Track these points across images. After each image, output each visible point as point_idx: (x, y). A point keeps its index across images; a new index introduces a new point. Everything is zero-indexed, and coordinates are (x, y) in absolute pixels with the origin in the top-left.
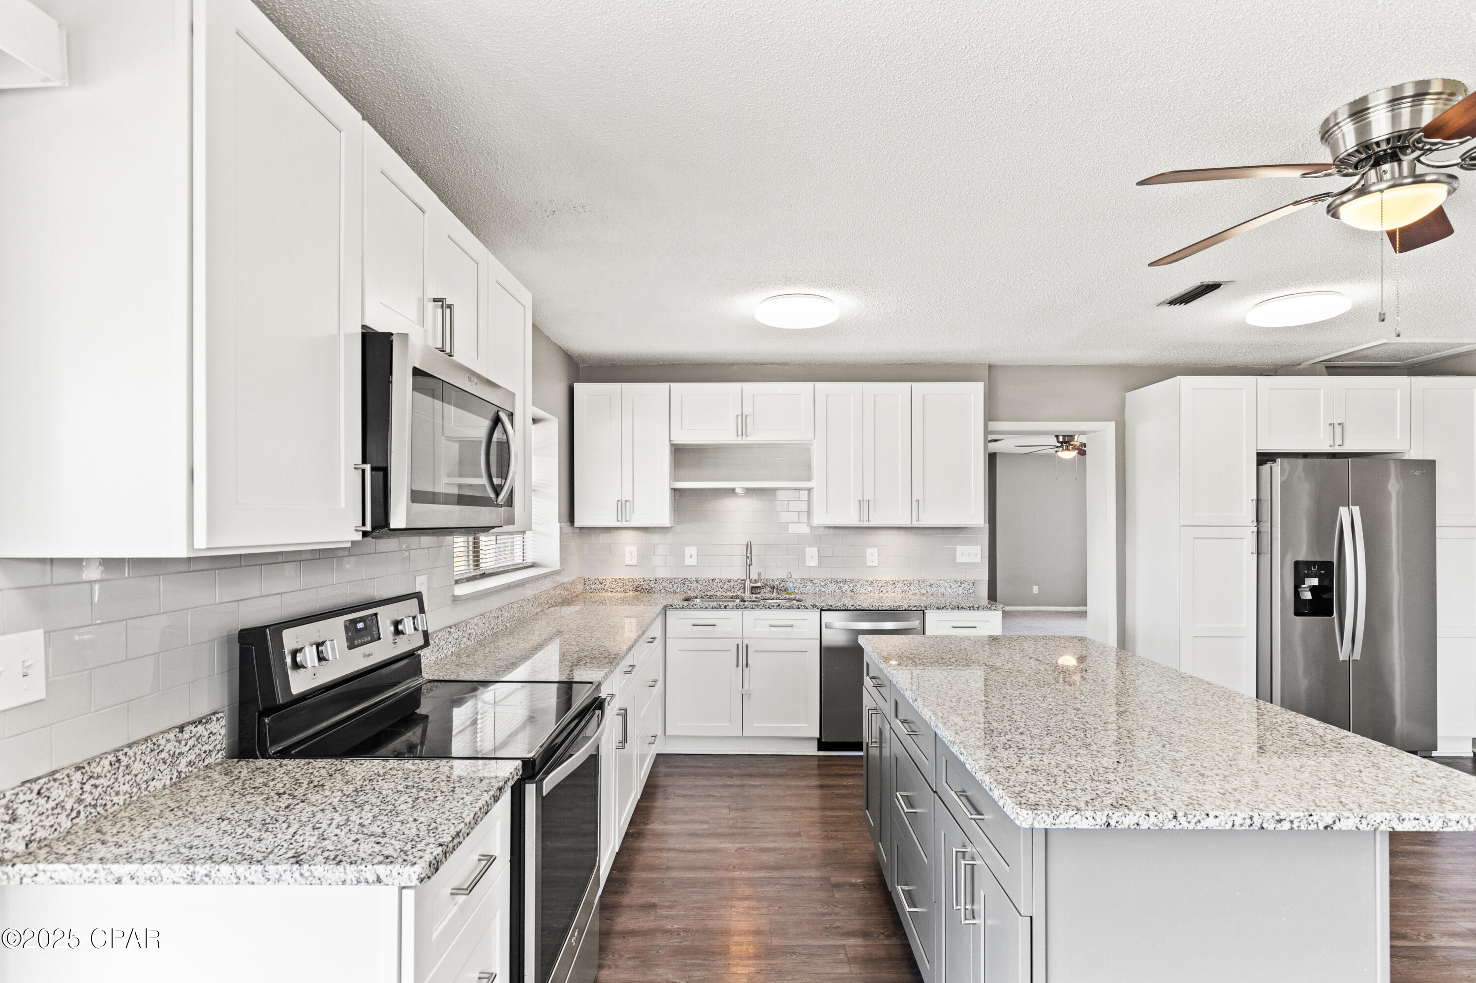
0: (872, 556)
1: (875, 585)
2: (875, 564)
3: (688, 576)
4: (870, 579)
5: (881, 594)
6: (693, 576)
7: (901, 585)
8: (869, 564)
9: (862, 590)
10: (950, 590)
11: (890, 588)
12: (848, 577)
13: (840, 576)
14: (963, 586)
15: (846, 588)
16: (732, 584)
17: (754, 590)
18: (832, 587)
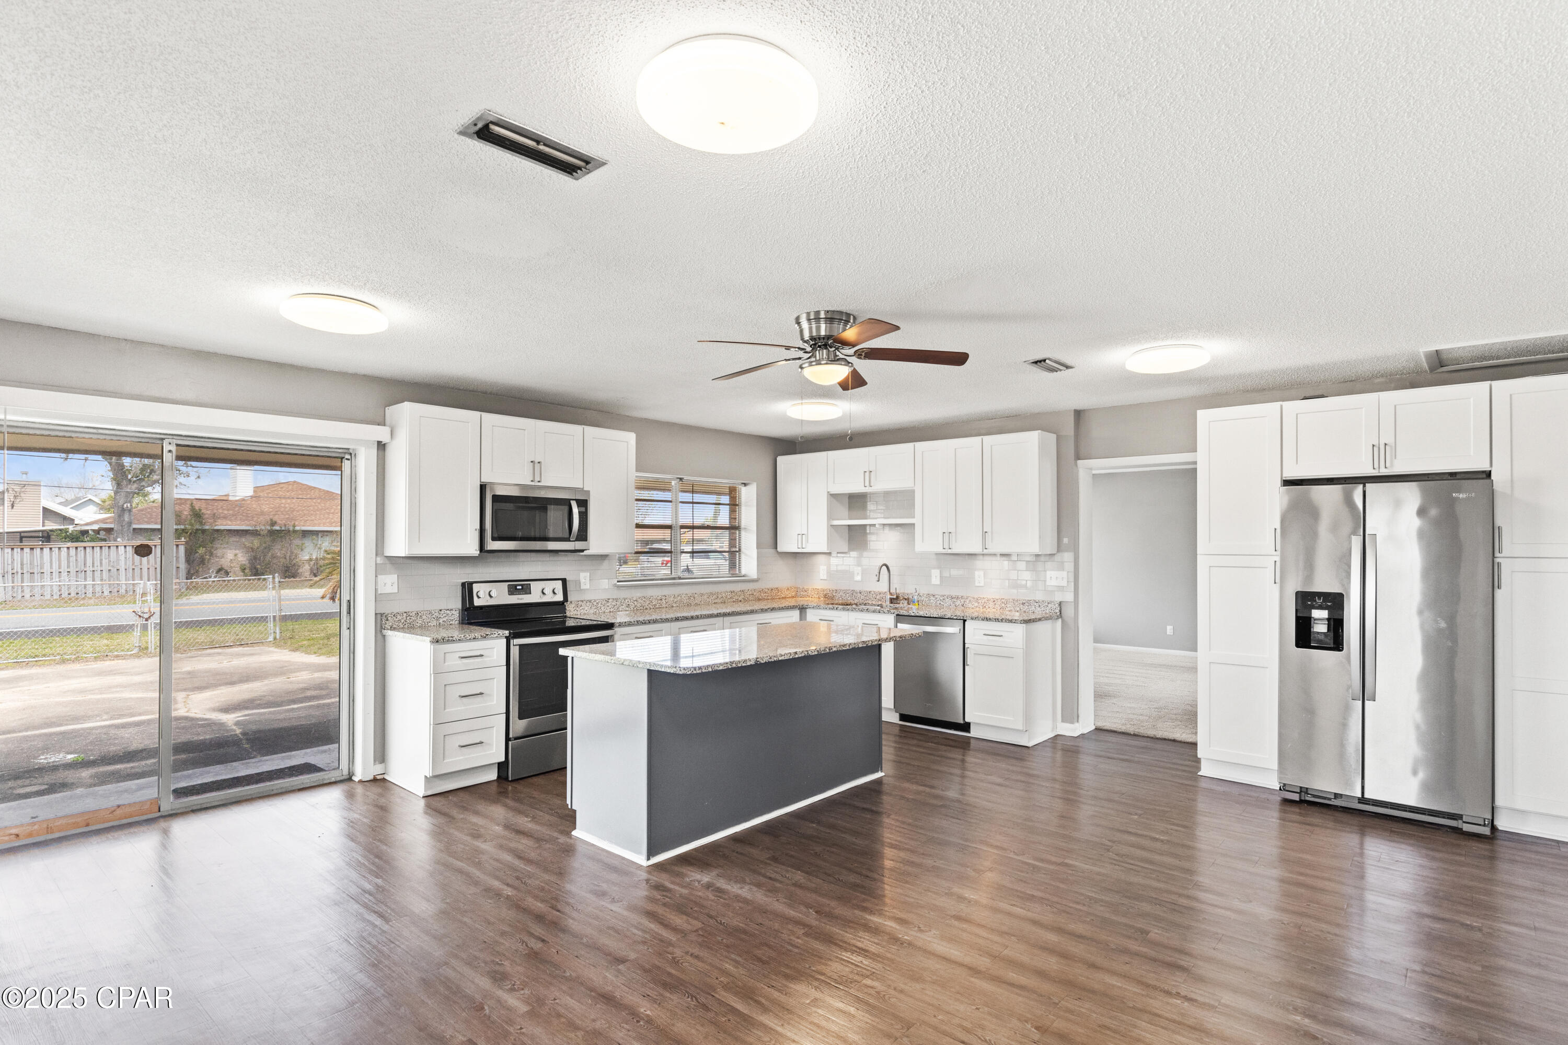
0: (979, 577)
1: (980, 601)
2: (982, 584)
3: (855, 589)
4: (976, 597)
5: (984, 609)
6: (857, 589)
7: (999, 603)
8: (977, 584)
9: (970, 605)
10: (1039, 609)
11: (991, 604)
12: (960, 594)
13: (954, 594)
14: (1050, 605)
15: (958, 603)
16: (882, 595)
17: (892, 601)
18: (948, 601)
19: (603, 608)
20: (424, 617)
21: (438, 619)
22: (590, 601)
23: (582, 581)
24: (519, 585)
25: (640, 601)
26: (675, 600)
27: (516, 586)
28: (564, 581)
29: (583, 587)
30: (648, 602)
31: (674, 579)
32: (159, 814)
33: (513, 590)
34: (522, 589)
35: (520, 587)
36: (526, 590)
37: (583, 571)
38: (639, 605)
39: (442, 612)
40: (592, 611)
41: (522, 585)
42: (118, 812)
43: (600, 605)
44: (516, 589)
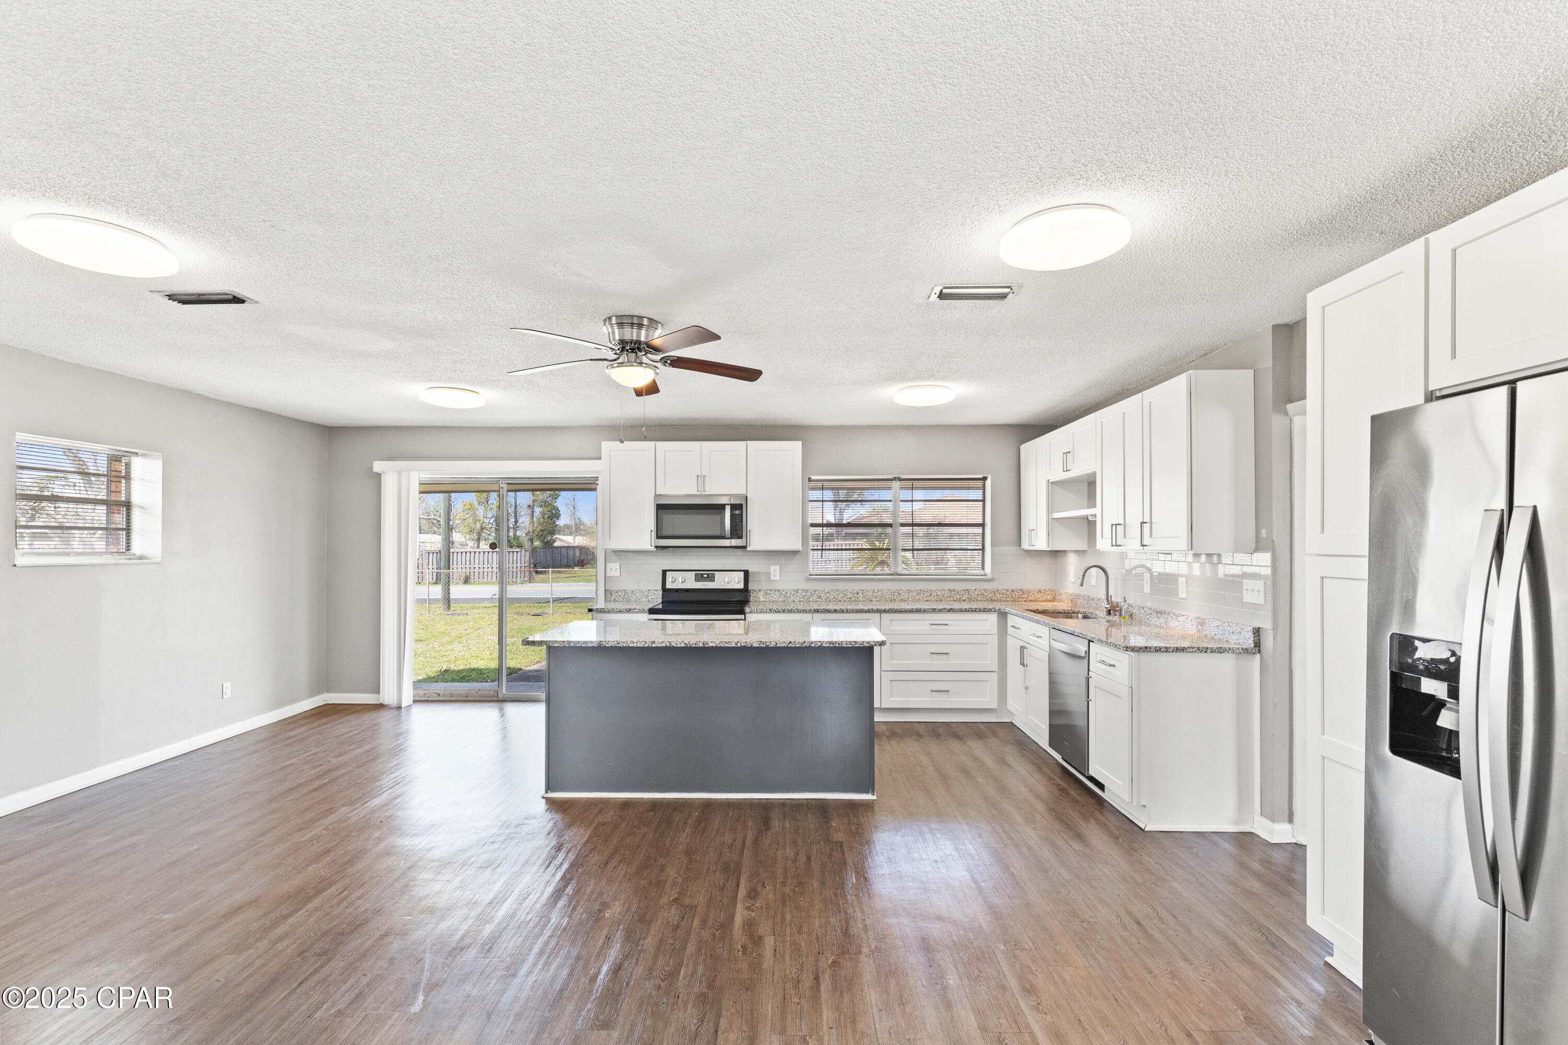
19: (792, 597)
20: (637, 594)
21: (647, 596)
22: (779, 591)
23: (772, 573)
24: (705, 574)
25: (833, 593)
26: (875, 595)
27: (703, 575)
28: (746, 573)
29: (772, 578)
30: (841, 595)
31: (892, 575)
32: (497, 699)
33: (700, 577)
34: (708, 577)
35: (706, 576)
36: (711, 578)
37: (773, 564)
38: (831, 597)
39: (650, 592)
40: (781, 599)
41: (708, 575)
42: (480, 692)
43: (788, 595)
44: (703, 577)
